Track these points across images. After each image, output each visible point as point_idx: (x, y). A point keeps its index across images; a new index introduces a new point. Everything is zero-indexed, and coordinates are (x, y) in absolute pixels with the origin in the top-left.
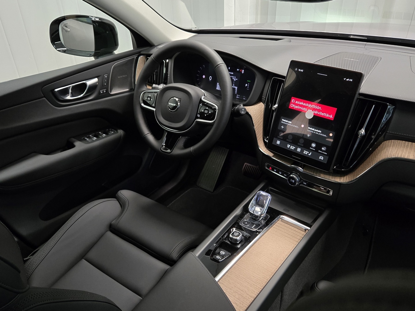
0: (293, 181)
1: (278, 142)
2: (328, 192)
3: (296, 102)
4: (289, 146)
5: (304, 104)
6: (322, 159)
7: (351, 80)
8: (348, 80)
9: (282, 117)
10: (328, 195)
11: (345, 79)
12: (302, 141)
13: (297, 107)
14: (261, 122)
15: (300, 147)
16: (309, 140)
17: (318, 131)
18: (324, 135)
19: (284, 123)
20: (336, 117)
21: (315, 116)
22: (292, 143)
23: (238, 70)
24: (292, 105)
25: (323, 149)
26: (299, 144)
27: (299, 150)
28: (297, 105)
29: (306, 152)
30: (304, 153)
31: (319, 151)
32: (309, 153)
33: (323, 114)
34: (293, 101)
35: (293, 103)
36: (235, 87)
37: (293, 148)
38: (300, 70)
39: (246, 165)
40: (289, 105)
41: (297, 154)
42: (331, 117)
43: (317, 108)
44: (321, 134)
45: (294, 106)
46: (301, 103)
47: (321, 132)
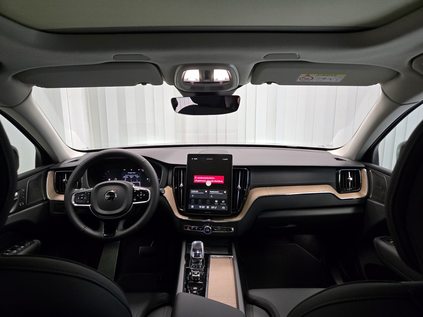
0: (208, 230)
1: (192, 207)
2: (231, 230)
3: (198, 178)
4: (200, 207)
5: (204, 178)
6: (224, 208)
7: (227, 159)
8: (225, 159)
9: (191, 189)
10: (232, 232)
11: (223, 159)
12: (208, 201)
13: (199, 181)
14: (172, 198)
15: (208, 205)
16: (213, 199)
17: (217, 192)
18: (221, 194)
19: (193, 193)
20: (225, 181)
21: (212, 184)
22: (202, 205)
23: (139, 170)
24: (196, 181)
25: (223, 202)
26: (207, 203)
27: (208, 207)
28: (199, 179)
29: (213, 207)
30: (212, 208)
31: (221, 204)
32: (215, 207)
33: (216, 181)
34: (195, 178)
35: (196, 179)
36: (139, 182)
37: (203, 207)
38: (195, 159)
39: (141, 248)
40: (193, 181)
41: (208, 210)
42: (222, 181)
43: (212, 178)
44: (219, 193)
45: (197, 180)
46: (202, 178)
47: (218, 192)
